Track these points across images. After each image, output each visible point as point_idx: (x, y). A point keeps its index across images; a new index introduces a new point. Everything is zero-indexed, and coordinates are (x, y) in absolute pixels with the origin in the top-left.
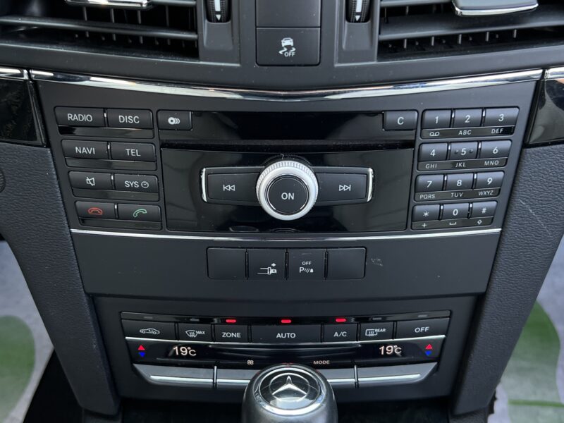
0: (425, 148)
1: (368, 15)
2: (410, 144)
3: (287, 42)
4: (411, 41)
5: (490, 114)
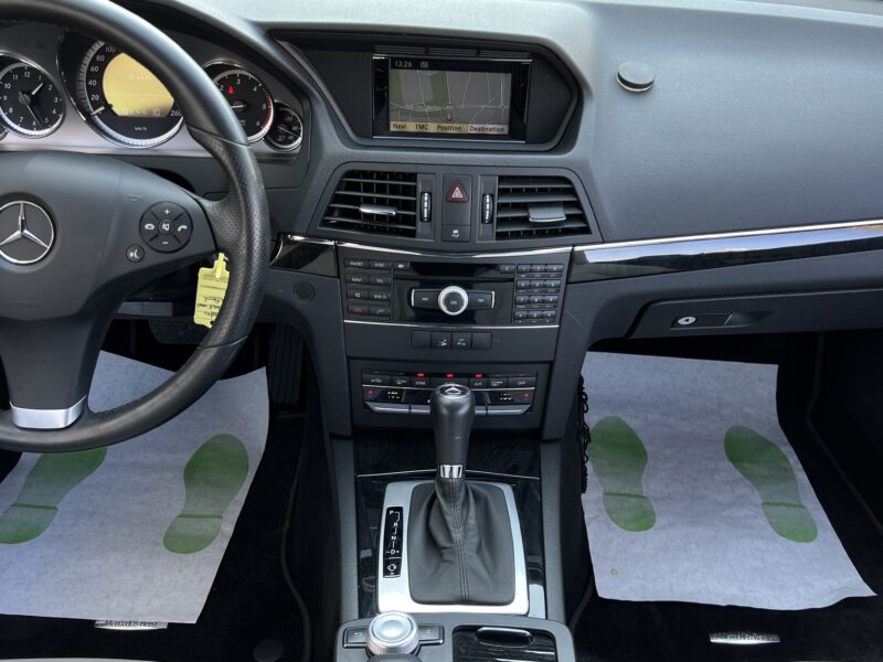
0: (519, 283)
1: (491, 221)
2: (512, 280)
3: (456, 232)
4: (512, 232)
5: (549, 267)
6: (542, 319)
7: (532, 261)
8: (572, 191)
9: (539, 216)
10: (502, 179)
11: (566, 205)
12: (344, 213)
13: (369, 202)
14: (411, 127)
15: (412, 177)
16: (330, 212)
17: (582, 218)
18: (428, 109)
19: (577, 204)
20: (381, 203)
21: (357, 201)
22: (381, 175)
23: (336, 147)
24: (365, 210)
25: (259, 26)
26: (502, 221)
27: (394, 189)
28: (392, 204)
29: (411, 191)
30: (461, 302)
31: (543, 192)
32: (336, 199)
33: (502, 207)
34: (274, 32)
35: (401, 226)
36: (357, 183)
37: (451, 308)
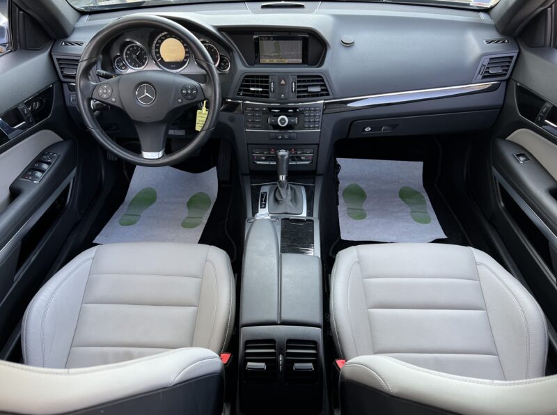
0: (306, 114)
1: (295, 91)
2: (303, 113)
3: (283, 96)
4: (302, 96)
5: (316, 108)
6: (314, 128)
7: (310, 107)
8: (323, 81)
9: (311, 89)
10: (298, 77)
11: (321, 86)
12: (245, 91)
13: (253, 86)
14: (267, 61)
15: (267, 77)
16: (240, 90)
17: (326, 90)
18: (273, 54)
19: (324, 85)
20: (257, 87)
21: (249, 86)
22: (257, 77)
23: (242, 68)
24: (252, 89)
25: (215, 27)
26: (298, 92)
27: (261, 82)
28: (261, 87)
29: (267, 82)
30: (285, 121)
31: (313, 81)
32: (242, 86)
33: (299, 87)
34: (220, 29)
35: (264, 95)
36: (249, 80)
37: (283, 124)
